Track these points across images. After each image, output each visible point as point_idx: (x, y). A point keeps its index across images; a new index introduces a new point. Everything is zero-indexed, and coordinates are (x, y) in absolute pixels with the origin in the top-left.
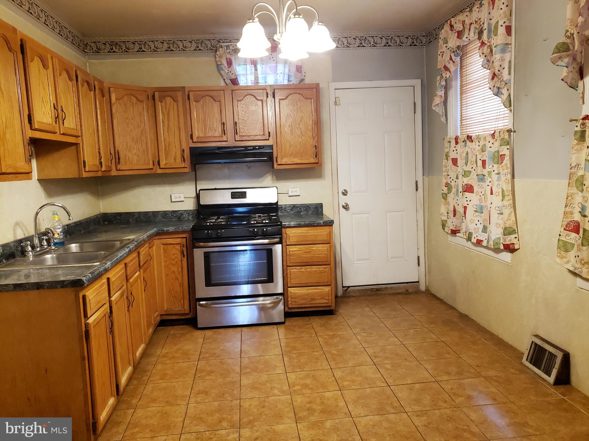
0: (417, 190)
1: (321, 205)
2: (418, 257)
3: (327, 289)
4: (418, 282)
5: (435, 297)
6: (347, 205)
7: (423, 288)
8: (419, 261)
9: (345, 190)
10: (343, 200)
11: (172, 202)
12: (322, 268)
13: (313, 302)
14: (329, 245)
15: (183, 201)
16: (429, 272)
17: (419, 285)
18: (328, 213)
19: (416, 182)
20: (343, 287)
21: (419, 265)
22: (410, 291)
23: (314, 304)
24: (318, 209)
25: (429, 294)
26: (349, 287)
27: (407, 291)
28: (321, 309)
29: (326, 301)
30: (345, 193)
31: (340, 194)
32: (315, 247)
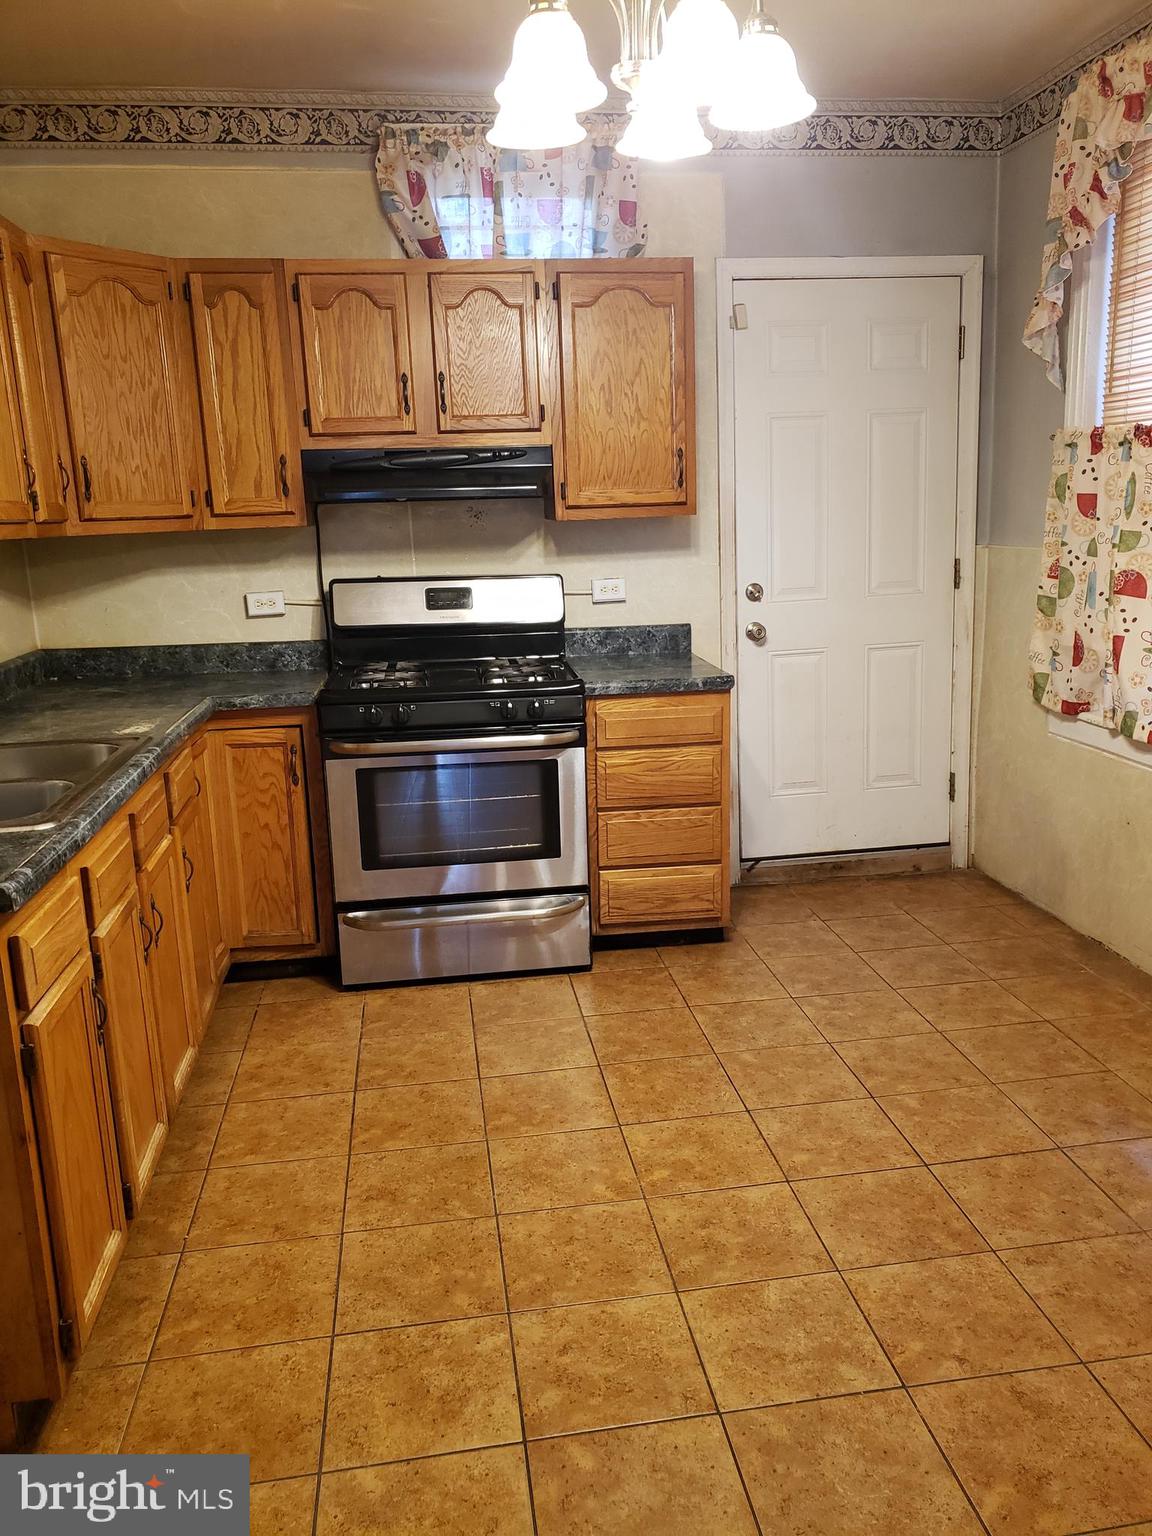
0: (957, 585)
1: (686, 629)
2: (952, 776)
3: (709, 872)
4: (948, 844)
5: (994, 884)
6: (761, 629)
7: (960, 860)
8: (952, 785)
9: (754, 585)
10: (751, 614)
11: (248, 617)
12: (695, 814)
13: (672, 908)
14: (717, 748)
15: (282, 615)
16: (978, 815)
17: (950, 854)
18: (705, 649)
19: (957, 562)
20: (742, 860)
21: (952, 798)
22: (924, 869)
23: (674, 913)
24: (676, 641)
25: (977, 876)
26: (758, 860)
27: (917, 868)
28: (692, 927)
29: (706, 906)
30: (755, 594)
31: (743, 598)
32: (677, 755)
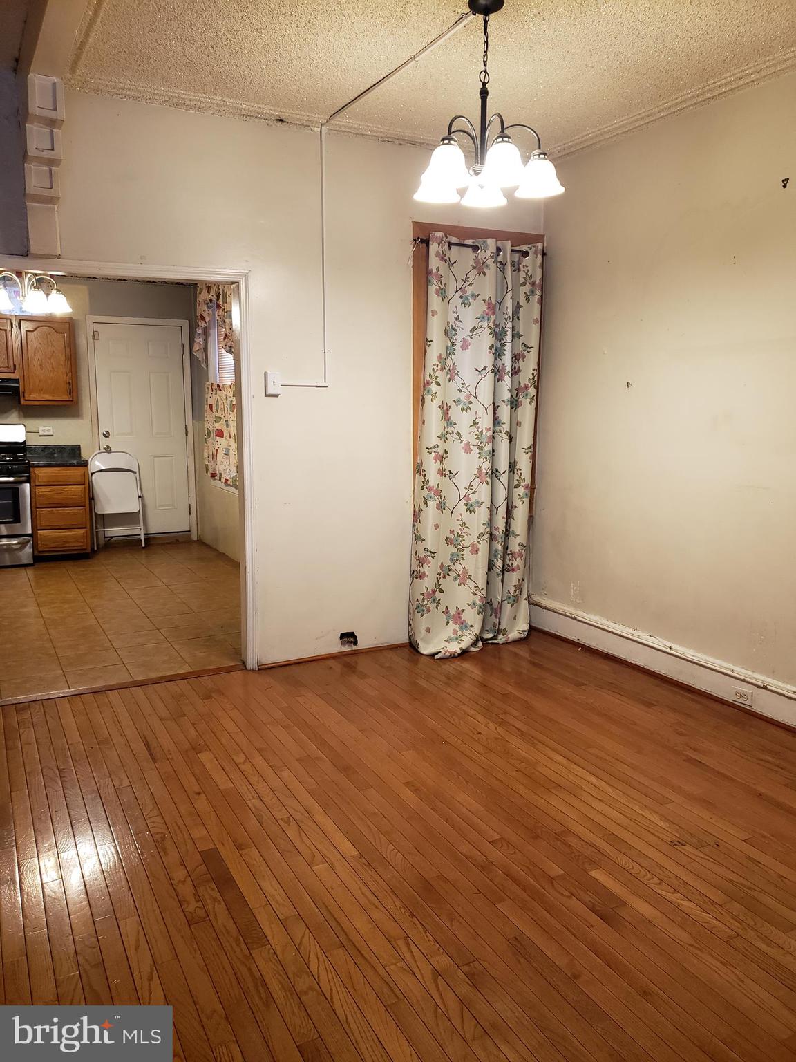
0: (187, 435)
1: (78, 447)
2: (189, 505)
3: (82, 531)
4: (190, 531)
5: (204, 544)
6: (109, 447)
7: (194, 537)
8: (190, 509)
9: (106, 431)
10: (105, 442)
12: (75, 510)
13: (67, 545)
14: (83, 486)
16: (201, 520)
17: (190, 535)
18: (85, 455)
19: (186, 426)
20: (105, 537)
21: (190, 514)
22: (180, 541)
23: (69, 547)
24: (75, 450)
25: (201, 542)
26: (112, 537)
27: (178, 541)
28: (75, 552)
29: (81, 544)
30: (107, 435)
31: (101, 436)
32: (67, 488)
